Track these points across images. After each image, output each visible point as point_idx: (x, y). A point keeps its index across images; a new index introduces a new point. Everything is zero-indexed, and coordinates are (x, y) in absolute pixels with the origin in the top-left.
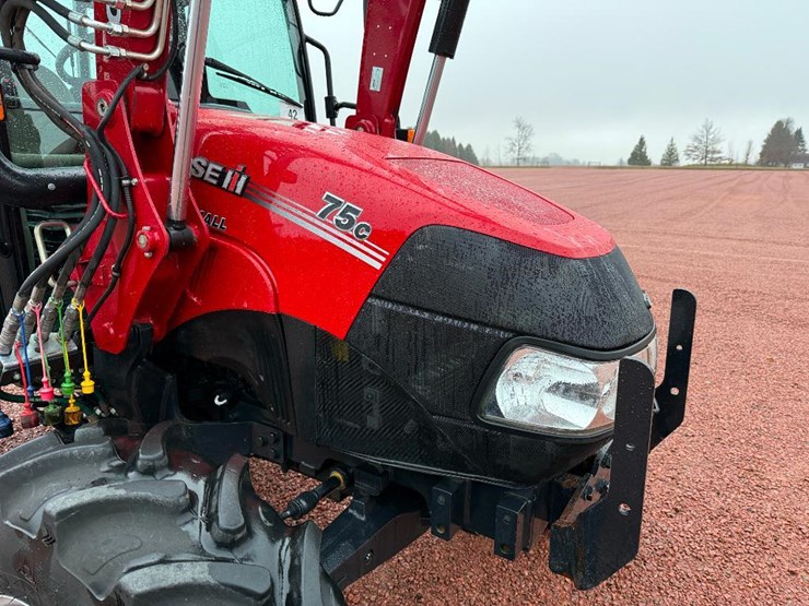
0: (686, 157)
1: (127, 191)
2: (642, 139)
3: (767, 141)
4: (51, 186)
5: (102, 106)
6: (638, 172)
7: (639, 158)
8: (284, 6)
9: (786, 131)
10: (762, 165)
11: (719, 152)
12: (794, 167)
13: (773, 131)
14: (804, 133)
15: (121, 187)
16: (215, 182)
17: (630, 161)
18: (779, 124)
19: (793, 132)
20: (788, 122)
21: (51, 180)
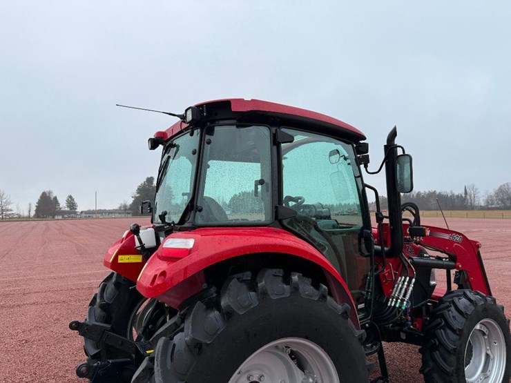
9: (49, 198)
11: (11, 210)
12: (57, 218)
13: (41, 197)
14: (58, 198)
18: (44, 194)
19: (52, 198)
20: (50, 193)
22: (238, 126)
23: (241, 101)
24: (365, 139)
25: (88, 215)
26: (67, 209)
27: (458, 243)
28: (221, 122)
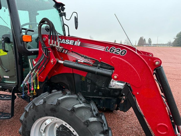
1: (49, 53)
3: (139, 41)
4: (33, 52)
5: (44, 39)
8: (60, 18)
9: (142, 39)
10: (138, 46)
12: (144, 46)
13: (140, 39)
15: (48, 52)
16: (61, 51)
18: (141, 38)
19: (144, 39)
20: (143, 37)
21: (32, 51)
25: (154, 46)
26: (148, 43)
27: (119, 56)
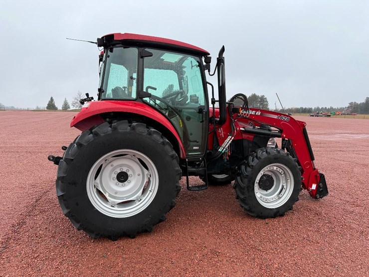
0: (72, 106)
2: (52, 98)
6: (53, 113)
7: (51, 106)
17: (47, 108)
22: (124, 48)
23: (119, 34)
24: (209, 54)
27: (285, 121)
28: (117, 45)
